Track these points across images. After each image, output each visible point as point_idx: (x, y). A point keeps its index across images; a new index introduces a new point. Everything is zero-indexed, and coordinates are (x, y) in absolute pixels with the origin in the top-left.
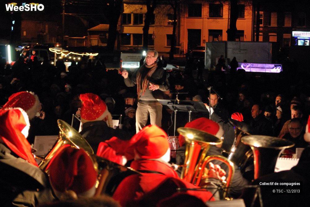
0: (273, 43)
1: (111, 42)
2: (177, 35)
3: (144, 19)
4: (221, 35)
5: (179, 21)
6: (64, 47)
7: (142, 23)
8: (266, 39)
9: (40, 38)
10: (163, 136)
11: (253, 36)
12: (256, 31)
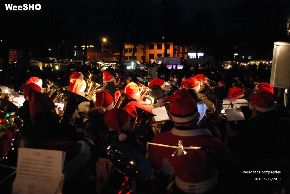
0: (181, 58)
1: (120, 59)
2: (145, 57)
3: (133, 50)
4: (161, 56)
5: (146, 51)
6: (103, 62)
7: (132, 52)
8: (178, 56)
9: (94, 59)
10: (136, 86)
11: (173, 55)
12: (174, 53)
